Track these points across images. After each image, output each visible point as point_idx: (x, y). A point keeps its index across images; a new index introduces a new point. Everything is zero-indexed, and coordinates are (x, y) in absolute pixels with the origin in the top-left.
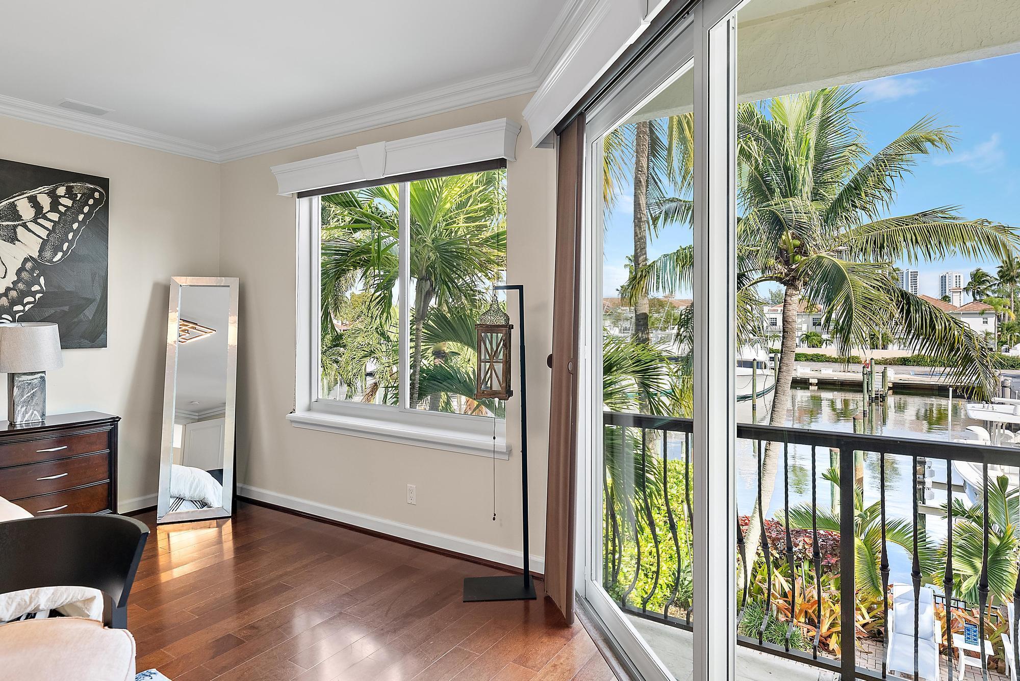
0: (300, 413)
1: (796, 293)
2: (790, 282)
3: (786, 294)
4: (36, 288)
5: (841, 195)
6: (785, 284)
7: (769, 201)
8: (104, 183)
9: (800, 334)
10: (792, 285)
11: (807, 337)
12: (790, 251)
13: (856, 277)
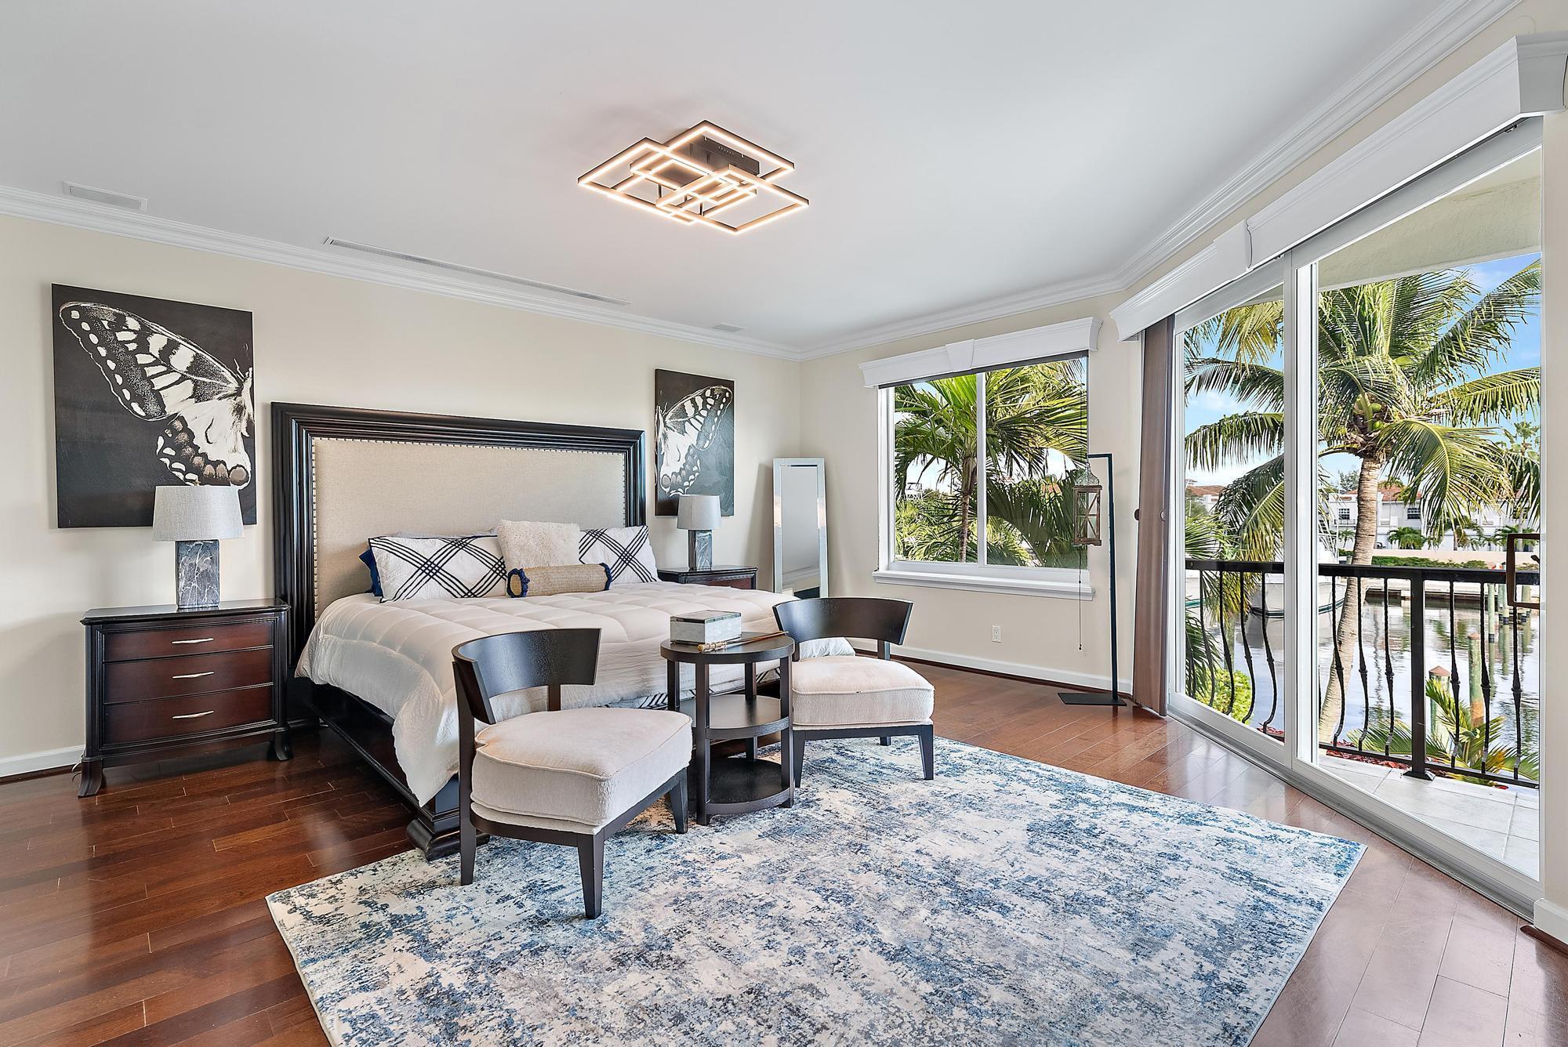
0: (882, 570)
1: (1376, 466)
2: (1368, 454)
3: (1362, 468)
4: (695, 468)
5: (1436, 347)
6: (1361, 455)
7: (1338, 358)
8: (730, 384)
9: (1386, 530)
10: (1371, 457)
11: (1399, 535)
12: (1367, 417)
13: (1454, 444)
